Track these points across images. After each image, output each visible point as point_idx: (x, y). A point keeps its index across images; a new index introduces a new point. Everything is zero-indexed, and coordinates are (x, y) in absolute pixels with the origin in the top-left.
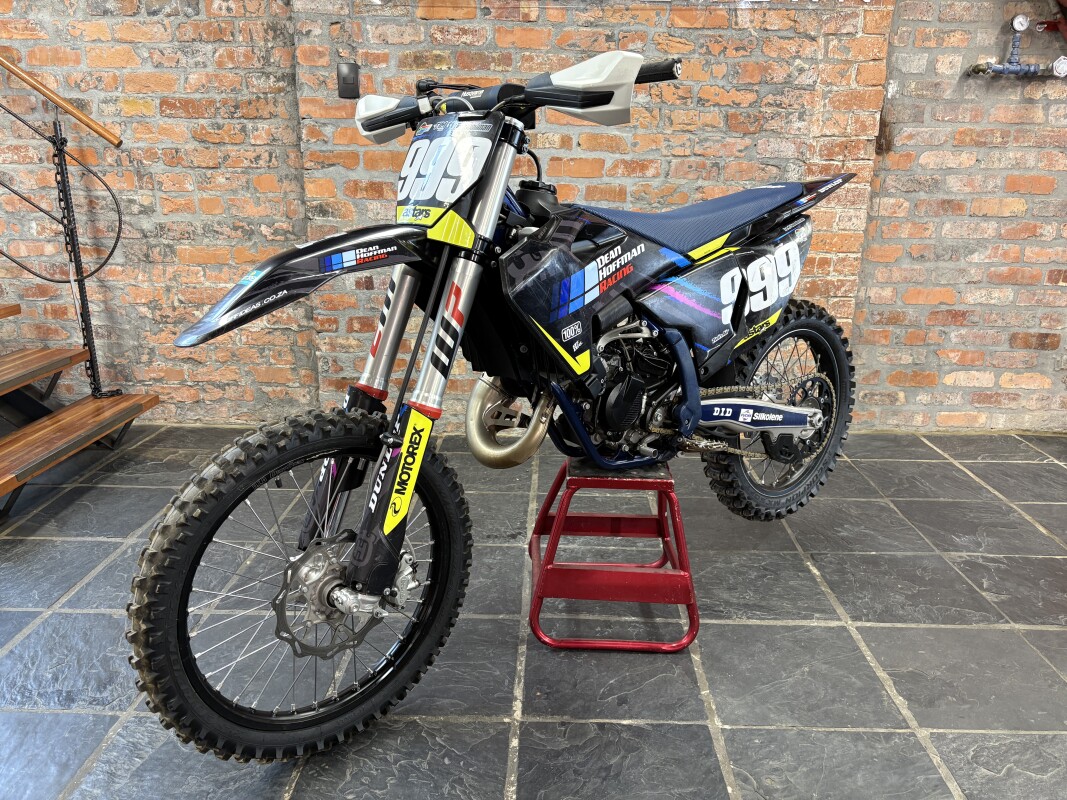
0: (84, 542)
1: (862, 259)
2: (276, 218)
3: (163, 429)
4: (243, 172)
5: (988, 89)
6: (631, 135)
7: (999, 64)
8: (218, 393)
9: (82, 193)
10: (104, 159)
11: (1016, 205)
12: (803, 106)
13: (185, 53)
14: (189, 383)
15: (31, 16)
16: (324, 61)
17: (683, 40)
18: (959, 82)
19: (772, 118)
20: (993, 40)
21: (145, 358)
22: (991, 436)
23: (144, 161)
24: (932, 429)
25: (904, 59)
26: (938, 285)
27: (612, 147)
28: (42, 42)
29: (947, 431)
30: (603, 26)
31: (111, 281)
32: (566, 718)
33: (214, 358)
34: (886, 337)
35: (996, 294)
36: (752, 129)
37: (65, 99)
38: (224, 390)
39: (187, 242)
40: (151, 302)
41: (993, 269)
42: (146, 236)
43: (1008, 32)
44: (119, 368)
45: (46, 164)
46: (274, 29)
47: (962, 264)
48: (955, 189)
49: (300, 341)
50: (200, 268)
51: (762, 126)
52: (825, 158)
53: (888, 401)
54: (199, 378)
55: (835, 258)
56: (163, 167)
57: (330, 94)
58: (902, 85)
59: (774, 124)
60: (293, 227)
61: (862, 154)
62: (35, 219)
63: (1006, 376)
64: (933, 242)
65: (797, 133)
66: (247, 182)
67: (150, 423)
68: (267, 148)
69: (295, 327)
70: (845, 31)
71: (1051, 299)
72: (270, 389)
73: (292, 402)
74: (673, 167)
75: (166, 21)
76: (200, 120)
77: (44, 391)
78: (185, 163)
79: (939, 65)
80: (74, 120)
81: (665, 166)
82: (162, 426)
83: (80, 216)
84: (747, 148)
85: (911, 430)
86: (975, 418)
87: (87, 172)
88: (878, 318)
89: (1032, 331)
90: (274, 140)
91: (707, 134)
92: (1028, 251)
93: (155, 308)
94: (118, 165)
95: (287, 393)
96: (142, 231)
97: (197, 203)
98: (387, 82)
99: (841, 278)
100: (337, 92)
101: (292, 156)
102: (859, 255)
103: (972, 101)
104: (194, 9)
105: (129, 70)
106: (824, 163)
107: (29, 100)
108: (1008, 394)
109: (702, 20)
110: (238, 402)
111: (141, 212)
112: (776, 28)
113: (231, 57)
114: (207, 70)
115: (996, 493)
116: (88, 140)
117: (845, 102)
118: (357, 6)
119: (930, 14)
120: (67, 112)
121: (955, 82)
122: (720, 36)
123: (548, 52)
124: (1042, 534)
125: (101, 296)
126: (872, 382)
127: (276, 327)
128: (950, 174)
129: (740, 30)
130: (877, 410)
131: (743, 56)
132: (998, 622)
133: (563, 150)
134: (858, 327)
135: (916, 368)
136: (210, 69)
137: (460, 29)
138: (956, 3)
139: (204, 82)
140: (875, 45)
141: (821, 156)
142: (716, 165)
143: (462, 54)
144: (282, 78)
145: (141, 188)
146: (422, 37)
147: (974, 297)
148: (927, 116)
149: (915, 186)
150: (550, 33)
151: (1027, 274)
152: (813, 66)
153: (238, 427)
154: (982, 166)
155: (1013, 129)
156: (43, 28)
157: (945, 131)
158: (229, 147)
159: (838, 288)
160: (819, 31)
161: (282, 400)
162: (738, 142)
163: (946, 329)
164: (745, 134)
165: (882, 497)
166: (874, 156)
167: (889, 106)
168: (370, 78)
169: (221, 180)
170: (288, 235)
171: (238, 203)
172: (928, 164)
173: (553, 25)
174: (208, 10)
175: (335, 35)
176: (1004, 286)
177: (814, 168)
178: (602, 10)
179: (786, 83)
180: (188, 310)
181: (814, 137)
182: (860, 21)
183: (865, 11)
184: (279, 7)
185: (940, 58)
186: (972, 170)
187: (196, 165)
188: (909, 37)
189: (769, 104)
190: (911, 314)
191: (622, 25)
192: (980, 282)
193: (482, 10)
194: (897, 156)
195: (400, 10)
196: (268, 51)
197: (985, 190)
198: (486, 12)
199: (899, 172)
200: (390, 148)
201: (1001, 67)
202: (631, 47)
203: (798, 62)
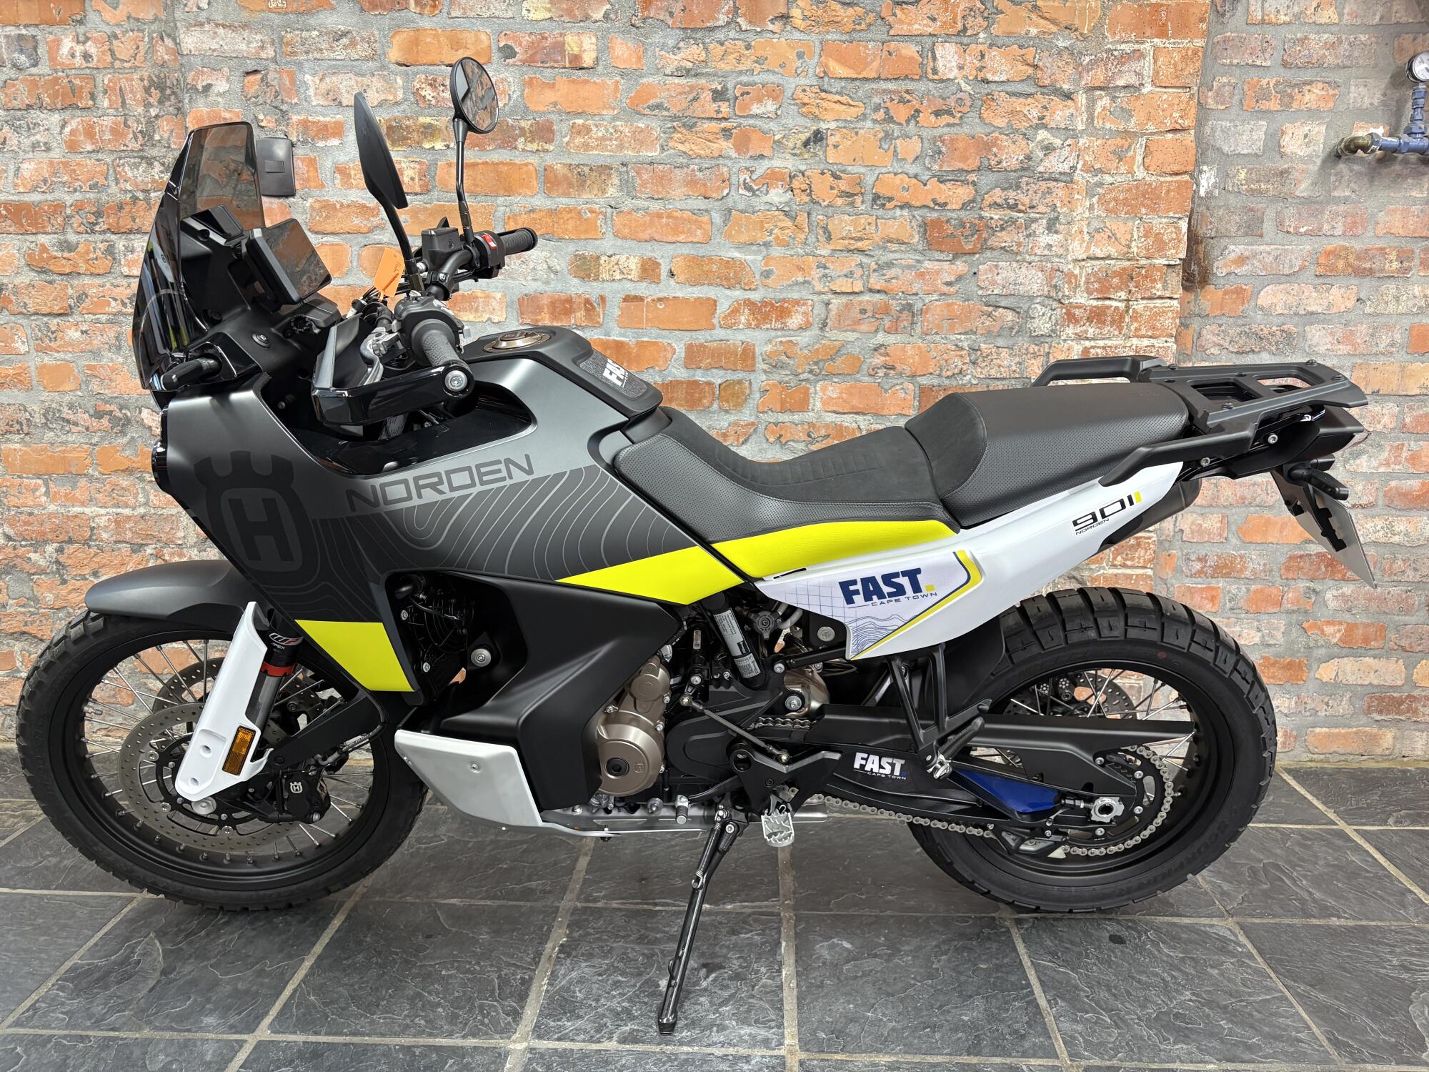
4: (110, 322)
5: (1372, 180)
6: (760, 258)
7: (1391, 135)
12: (1054, 208)
13: (17, 129)
17: (844, 99)
18: (1324, 162)
19: (1003, 229)
20: (1377, 98)
22: (1404, 772)
24: (1300, 757)
25: (1225, 131)
27: (728, 279)
29: (1328, 762)
30: (708, 74)
34: (1213, 599)
35: (1401, 526)
36: (969, 247)
39: (16, 437)
41: (1393, 483)
43: (1402, 84)
46: (161, 87)
48: (1322, 349)
50: (40, 482)
51: (986, 240)
52: (1096, 295)
58: (1224, 175)
59: (1007, 238)
61: (1158, 289)
65: (1046, 252)
66: (117, 338)
70: (1121, 83)
74: (833, 313)
76: (40, 236)
78: (13, 307)
79: (1285, 140)
81: (819, 310)
84: (960, 278)
86: (1374, 739)
88: (1198, 566)
91: (892, 256)
97: (34, 374)
98: (341, 170)
103: (1346, 200)
104: (29, 57)
106: (1095, 303)
109: (875, 64)
112: (1003, 78)
113: (90, 133)
114: (52, 154)
117: (1126, 202)
118: (288, 44)
119: (1267, 56)
121: (1314, 168)
122: (907, 92)
123: (615, 118)
128: (1312, 324)
129: (942, 81)
131: (948, 125)
133: (645, 284)
134: (1165, 581)
135: (1266, 652)
136: (57, 154)
138: (1312, 36)
139: (47, 176)
140: (1174, 107)
141: (1089, 292)
142: (909, 307)
146: (400, 95)
148: (1268, 226)
149: (1252, 343)
150: (616, 89)
152: (1069, 142)
154: (1368, 310)
155: (1417, 248)
157: (1299, 251)
158: (87, 280)
160: (1077, 82)
162: (945, 269)
163: (1318, 587)
164: (956, 256)
166: (1180, 292)
167: (1203, 209)
168: (312, 163)
169: (74, 334)
171: (103, 373)
172: (1274, 305)
173: (622, 75)
174: (52, 59)
175: (252, 91)
176: (1413, 513)
177: (1077, 312)
178: (706, 49)
179: (1023, 169)
180: (21, 551)
181: (1076, 260)
182: (1147, 66)
183: (1156, 48)
184: (168, 50)
185: (1289, 128)
186: (1351, 316)
187: (32, 310)
188: (1232, 95)
189: (996, 205)
190: (1255, 560)
191: (741, 73)
192: (1372, 505)
193: (500, 49)
194: (1220, 293)
195: (361, 50)
196: (151, 122)
197: (1375, 350)
198: (508, 52)
199: (1224, 320)
200: (350, 280)
201: (1394, 141)
202: (756, 109)
203: (1042, 135)
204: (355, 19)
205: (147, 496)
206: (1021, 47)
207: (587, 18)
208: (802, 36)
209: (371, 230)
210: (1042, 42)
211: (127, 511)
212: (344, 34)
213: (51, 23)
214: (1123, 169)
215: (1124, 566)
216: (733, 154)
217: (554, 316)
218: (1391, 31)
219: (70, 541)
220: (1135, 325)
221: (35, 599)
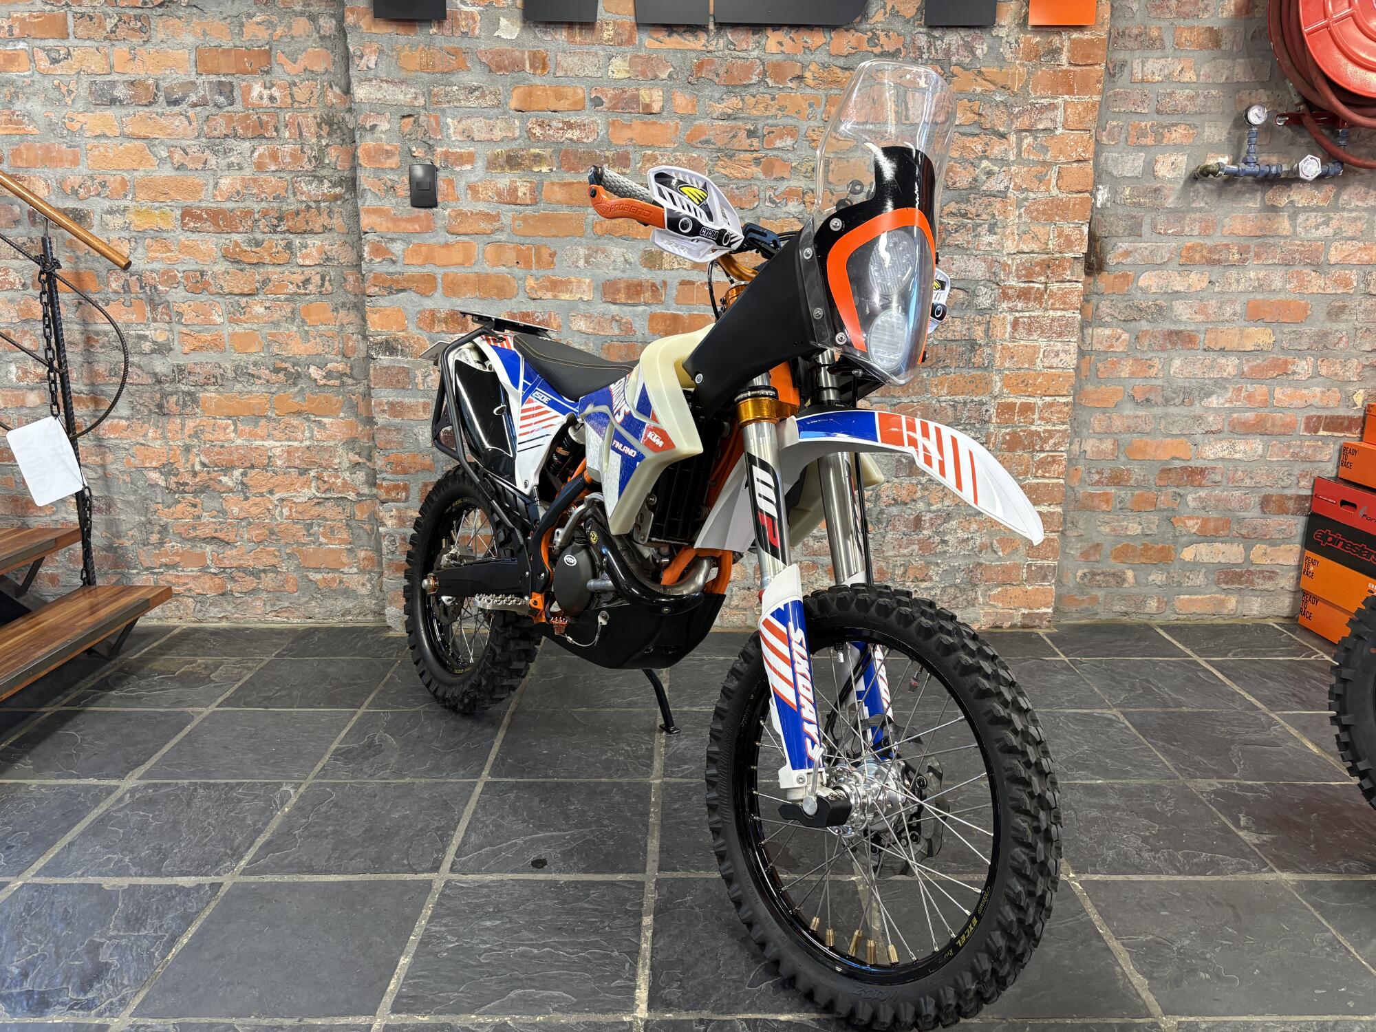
0: (69, 785)
1: (1074, 404)
2: (329, 357)
3: (176, 631)
4: (287, 300)
5: (1220, 195)
7: (1234, 163)
8: (250, 583)
9: (76, 327)
10: (108, 285)
11: (1261, 336)
12: (993, 216)
13: (215, 153)
14: (213, 570)
15: (18, 106)
16: (393, 162)
18: (1185, 182)
19: (956, 231)
20: (1224, 136)
21: (154, 538)
22: (1244, 626)
23: (160, 287)
24: (1171, 617)
25: (1115, 160)
26: (1169, 435)
28: (30, 138)
29: (1189, 619)
30: (743, 118)
31: (111, 438)
32: (705, 1014)
33: (246, 536)
34: (1107, 501)
35: (1240, 446)
37: (58, 210)
38: (259, 578)
39: (213, 388)
40: (164, 465)
41: (1235, 415)
42: (159, 382)
43: (1241, 126)
44: (120, 551)
45: (31, 290)
46: (330, 123)
47: (1197, 409)
48: (1184, 318)
49: (358, 514)
50: (230, 422)
51: (944, 240)
52: (1023, 279)
53: (1112, 581)
54: (227, 563)
55: (1040, 403)
56: (184, 293)
57: (400, 203)
58: (1114, 192)
59: (960, 238)
60: (351, 368)
61: (1068, 275)
62: (15, 360)
63: (1259, 549)
64: (1159, 382)
65: (988, 248)
66: (292, 312)
67: (160, 623)
68: (319, 269)
69: (352, 496)
70: (1041, 127)
71: (1310, 452)
72: (319, 576)
73: (347, 593)
75: (191, 112)
76: (233, 235)
77: (20, 583)
78: (212, 289)
79: (1158, 167)
80: (69, 235)
82: (175, 627)
83: (74, 356)
85: (1143, 619)
86: (1222, 603)
87: (84, 299)
88: (1096, 477)
89: (1288, 492)
90: (328, 259)
92: (1278, 392)
93: (169, 473)
94: (125, 292)
95: (341, 582)
96: (155, 375)
97: (227, 339)
98: (472, 188)
99: (1049, 428)
100: (408, 201)
101: (351, 278)
102: (1070, 399)
103: (1201, 210)
104: (227, 98)
105: (142, 174)
106: (1023, 285)
107: (11, 211)
108: (1262, 572)
110: (277, 593)
111: (153, 351)
113: (274, 156)
114: (243, 173)
115: (1253, 700)
116: (86, 261)
117: (1044, 212)
118: (435, 96)
119: (1146, 105)
120: (60, 225)
121: (1178, 187)
123: (675, 150)
124: (1312, 754)
125: (98, 459)
126: (1092, 558)
127: (328, 496)
128: (1177, 299)
130: (1100, 593)
132: (1258, 871)
133: (695, 272)
134: (1073, 489)
135: (1146, 540)
136: (247, 172)
137: (565, 123)
138: (1178, 91)
139: (240, 189)
140: (1078, 144)
141: (1018, 277)
143: (566, 152)
144: (340, 183)
145: (155, 320)
146: (517, 133)
147: (1213, 451)
148: (1146, 229)
149: (1135, 314)
150: (677, 128)
151: (1279, 422)
152: (1004, 169)
153: (277, 626)
154: (1217, 289)
155: (1253, 244)
156: (32, 120)
157: (1167, 247)
158: (270, 269)
159: (1045, 441)
160: (1009, 126)
161: (335, 591)
163: (1181, 491)
165: (1109, 708)
166: (1083, 278)
167: (1099, 216)
168: (450, 182)
169: (260, 310)
170: (345, 379)
171: (281, 339)
172: (1149, 287)
173: (681, 118)
174: (245, 100)
175: (407, 130)
176: (1250, 437)
177: (1010, 291)
178: (743, 100)
179: (971, 188)
180: (213, 475)
181: (1009, 254)
182: (1059, 115)
183: (1065, 102)
184: (336, 96)
185: (1160, 157)
186: (1204, 294)
187: (227, 291)
188: (1120, 133)
189: (954, 214)
190: (1137, 472)
191: (768, 117)
192: (1220, 431)
193: (591, 100)
194: (1112, 277)
195: (489, 100)
196: (321, 150)
197: (1222, 318)
198: (597, 102)
199: (1114, 297)
200: (476, 269)
201: (1235, 168)
202: (778, 144)
203: (985, 163)
204: (485, 79)
205: (311, 431)
206: (970, 101)
207: (656, 77)
208: (812, 91)
209: (493, 232)
210: (985, 97)
211: (296, 444)
212: (476, 89)
213: (245, 72)
214: (1042, 188)
215: (1043, 477)
216: (762, 177)
217: (629, 297)
218: (1233, 88)
219: (252, 467)
220: (1051, 301)
221: (223, 512)
